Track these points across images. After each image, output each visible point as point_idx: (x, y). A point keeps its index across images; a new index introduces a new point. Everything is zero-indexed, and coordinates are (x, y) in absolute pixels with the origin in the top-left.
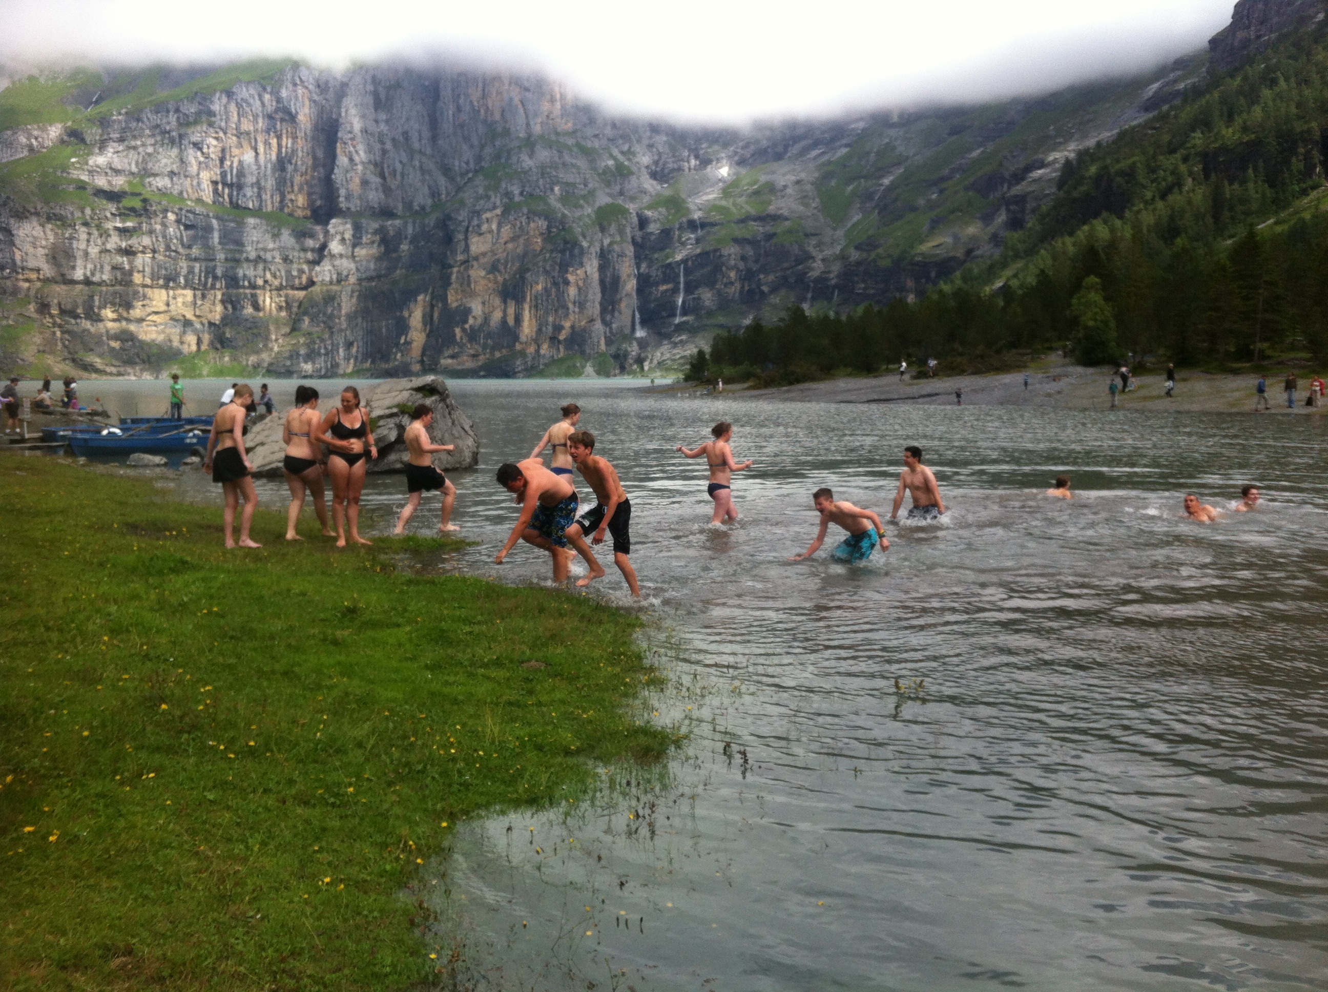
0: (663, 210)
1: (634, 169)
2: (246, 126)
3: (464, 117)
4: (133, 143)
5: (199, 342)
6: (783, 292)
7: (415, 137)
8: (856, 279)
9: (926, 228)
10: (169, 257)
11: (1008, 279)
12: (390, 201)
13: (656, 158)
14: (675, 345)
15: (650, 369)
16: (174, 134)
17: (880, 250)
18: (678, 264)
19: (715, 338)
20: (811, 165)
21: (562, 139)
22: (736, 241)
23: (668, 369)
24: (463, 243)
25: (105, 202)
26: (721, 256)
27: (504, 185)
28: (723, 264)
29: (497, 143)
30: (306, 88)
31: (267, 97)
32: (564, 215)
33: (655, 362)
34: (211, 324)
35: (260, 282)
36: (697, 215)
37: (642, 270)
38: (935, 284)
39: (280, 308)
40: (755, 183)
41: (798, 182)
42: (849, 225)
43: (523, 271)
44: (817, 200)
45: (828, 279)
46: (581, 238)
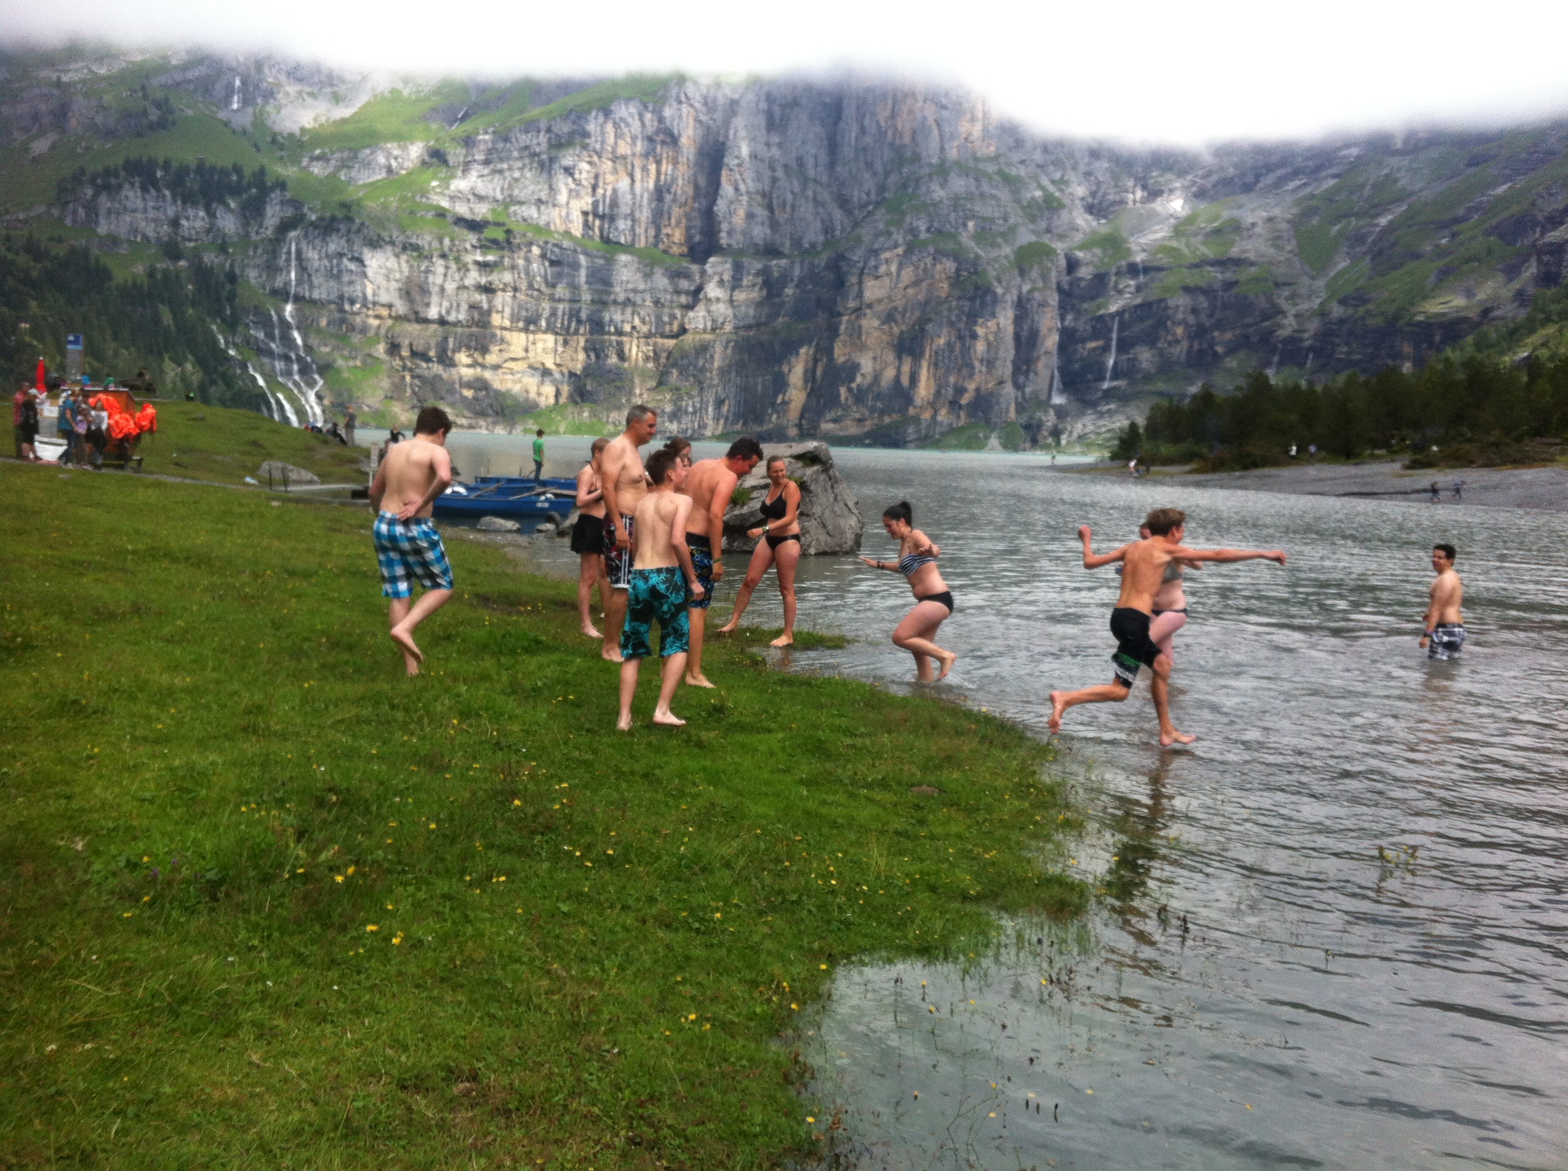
0: (1098, 251)
1: (1066, 201)
2: (624, 149)
3: (868, 139)
4: (499, 166)
5: (558, 394)
6: (1242, 354)
7: (810, 162)
8: (1338, 341)
9: (1432, 279)
10: (531, 296)
11: (1535, 349)
12: (777, 236)
13: (1094, 188)
14: (1101, 415)
15: (1068, 442)
16: (544, 157)
17: (1370, 306)
18: (1112, 316)
19: (1152, 409)
20: (1289, 199)
21: (981, 166)
22: (1187, 289)
23: (1089, 445)
24: (856, 288)
25: (465, 232)
26: (1167, 308)
27: (908, 219)
28: (1169, 318)
29: (905, 170)
30: (692, 106)
31: (648, 116)
32: (977, 256)
33: (1075, 435)
34: (572, 374)
35: (627, 328)
36: (1139, 258)
37: (1067, 323)
38: (1439, 350)
39: (647, 358)
40: (1216, 218)
41: (1270, 220)
42: (1333, 274)
43: (923, 321)
44: (1294, 242)
45: (1301, 340)
46: (995, 283)
